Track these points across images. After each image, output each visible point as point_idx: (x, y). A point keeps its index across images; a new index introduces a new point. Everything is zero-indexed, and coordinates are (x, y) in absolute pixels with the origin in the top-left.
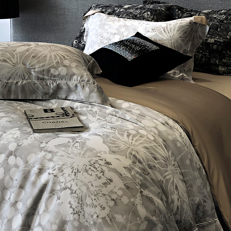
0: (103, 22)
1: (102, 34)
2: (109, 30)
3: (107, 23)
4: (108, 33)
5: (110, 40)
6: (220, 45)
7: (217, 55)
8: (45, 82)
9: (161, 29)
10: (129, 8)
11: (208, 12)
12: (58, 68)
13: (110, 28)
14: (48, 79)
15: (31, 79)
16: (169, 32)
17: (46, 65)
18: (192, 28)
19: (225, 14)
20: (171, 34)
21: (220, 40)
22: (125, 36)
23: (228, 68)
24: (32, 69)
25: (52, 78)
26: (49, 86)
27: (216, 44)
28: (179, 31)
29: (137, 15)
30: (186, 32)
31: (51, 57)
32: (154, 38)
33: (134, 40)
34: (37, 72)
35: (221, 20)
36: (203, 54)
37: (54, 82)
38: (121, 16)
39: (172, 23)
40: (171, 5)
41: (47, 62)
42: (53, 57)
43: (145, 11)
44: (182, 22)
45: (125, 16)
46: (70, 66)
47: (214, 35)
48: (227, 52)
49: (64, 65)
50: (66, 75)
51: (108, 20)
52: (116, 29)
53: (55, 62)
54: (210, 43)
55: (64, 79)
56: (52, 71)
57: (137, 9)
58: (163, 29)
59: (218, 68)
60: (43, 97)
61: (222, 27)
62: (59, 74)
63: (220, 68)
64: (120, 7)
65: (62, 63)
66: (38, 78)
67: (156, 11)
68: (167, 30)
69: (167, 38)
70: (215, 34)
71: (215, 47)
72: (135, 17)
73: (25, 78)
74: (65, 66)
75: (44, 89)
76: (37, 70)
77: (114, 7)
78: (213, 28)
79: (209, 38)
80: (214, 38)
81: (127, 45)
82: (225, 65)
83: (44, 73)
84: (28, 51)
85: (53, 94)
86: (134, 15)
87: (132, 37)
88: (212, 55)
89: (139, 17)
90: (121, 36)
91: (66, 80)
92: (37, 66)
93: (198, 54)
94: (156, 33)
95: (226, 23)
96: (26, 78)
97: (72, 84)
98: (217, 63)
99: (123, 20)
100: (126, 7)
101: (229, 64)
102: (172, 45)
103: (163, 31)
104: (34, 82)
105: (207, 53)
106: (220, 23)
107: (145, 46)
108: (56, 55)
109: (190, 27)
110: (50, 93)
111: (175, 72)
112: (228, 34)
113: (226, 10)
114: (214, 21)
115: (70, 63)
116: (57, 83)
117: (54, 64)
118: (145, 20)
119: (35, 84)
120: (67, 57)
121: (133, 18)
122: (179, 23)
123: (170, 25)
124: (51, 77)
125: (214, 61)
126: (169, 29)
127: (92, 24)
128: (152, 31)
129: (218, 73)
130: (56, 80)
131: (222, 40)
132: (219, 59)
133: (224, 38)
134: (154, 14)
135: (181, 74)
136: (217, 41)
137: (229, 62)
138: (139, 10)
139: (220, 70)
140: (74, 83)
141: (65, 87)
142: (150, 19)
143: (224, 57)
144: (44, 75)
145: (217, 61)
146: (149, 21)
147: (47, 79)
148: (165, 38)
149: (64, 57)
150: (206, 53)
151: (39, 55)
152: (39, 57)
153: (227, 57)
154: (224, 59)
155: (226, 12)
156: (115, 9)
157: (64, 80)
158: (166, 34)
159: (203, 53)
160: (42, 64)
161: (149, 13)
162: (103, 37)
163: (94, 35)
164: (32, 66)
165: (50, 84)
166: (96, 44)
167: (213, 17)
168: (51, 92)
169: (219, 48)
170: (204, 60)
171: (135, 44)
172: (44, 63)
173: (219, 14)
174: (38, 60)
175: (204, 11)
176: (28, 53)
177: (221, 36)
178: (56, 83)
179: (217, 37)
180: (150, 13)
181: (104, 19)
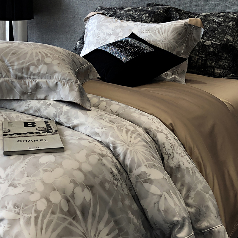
0: (101, 23)
1: (99, 34)
2: (106, 31)
3: (104, 24)
4: (104, 33)
5: (106, 40)
6: (216, 47)
7: (213, 57)
8: (23, 81)
9: (156, 30)
10: (129, 10)
11: (207, 15)
12: (38, 66)
13: (107, 29)
14: (28, 77)
15: (9, 77)
16: (163, 34)
17: (25, 62)
18: (186, 30)
19: (223, 16)
20: (165, 35)
21: (216, 43)
22: (120, 36)
23: (224, 71)
24: (11, 66)
25: (32, 77)
26: (27, 84)
27: (213, 47)
28: (173, 33)
29: (136, 17)
30: (180, 34)
31: (32, 54)
32: (148, 38)
33: (128, 41)
34: (16, 70)
35: (219, 23)
36: (200, 57)
37: (33, 80)
38: (121, 17)
39: (167, 24)
40: (169, 8)
41: (27, 59)
42: (34, 54)
43: (144, 13)
44: (177, 23)
45: (125, 18)
46: (51, 63)
47: (211, 38)
48: (223, 55)
49: (45, 62)
50: (47, 73)
51: (106, 21)
52: (112, 30)
53: (35, 60)
54: (207, 45)
55: (44, 77)
56: (32, 69)
57: (136, 11)
58: (157, 30)
59: (214, 70)
60: (20, 97)
61: (219, 30)
62: (39, 73)
63: (216, 71)
64: (122, 9)
65: (43, 61)
66: (17, 77)
67: (154, 13)
68: (162, 31)
69: (160, 39)
70: (212, 36)
71: (211, 49)
72: (134, 19)
73: (2, 76)
74: (46, 64)
75: (22, 88)
76: (15, 67)
77: (116, 9)
78: (210, 31)
79: (206, 40)
80: (211, 40)
81: (121, 46)
82: (221, 67)
83: (23, 70)
84: (8, 48)
85: (31, 93)
86: (133, 16)
87: (126, 38)
88: (208, 57)
89: (137, 19)
90: (116, 37)
91: (46, 79)
92: (16, 63)
93: (195, 56)
94: (150, 34)
95: (223, 26)
96: (4, 76)
97: (53, 83)
98: (213, 66)
99: (120, 21)
100: (127, 9)
101: (225, 66)
102: (165, 46)
103: (157, 32)
104: (12, 80)
105: (204, 55)
106: (217, 26)
107: (139, 48)
108: (38, 52)
109: (184, 29)
110: (28, 92)
111: (167, 74)
112: (225, 37)
113: (224, 13)
114: (212, 23)
115: (52, 60)
116: (37, 82)
117: (35, 61)
118: (143, 22)
119: (12, 82)
120: (49, 55)
121: (132, 20)
122: (174, 25)
123: (164, 26)
124: (30, 75)
125: (210, 64)
126: (163, 30)
127: (91, 25)
128: (147, 32)
129: (214, 76)
130: (35, 79)
131: (219, 42)
132: (216, 62)
133: (220, 41)
134: (152, 16)
135: (173, 76)
136: (214, 44)
137: (225, 64)
138: (138, 12)
139: (216, 72)
140: (54, 81)
141: (44, 86)
142: (148, 21)
143: (221, 60)
144: (22, 73)
145: (213, 63)
146: (146, 22)
147: (26, 77)
148: (158, 39)
149: (46, 55)
150: (202, 55)
151: (19, 52)
152: (19, 54)
153: (223, 60)
154: (220, 61)
155: (224, 15)
156: (117, 11)
157: (44, 79)
158: (160, 35)
159: (200, 55)
160: (21, 62)
161: (147, 15)
162: (100, 37)
163: (91, 36)
164: (10, 63)
165: (29, 83)
166: (93, 44)
167: (211, 19)
168: (30, 91)
169: (216, 50)
170: (201, 62)
171: (130, 45)
172: (23, 61)
173: (218, 17)
174: (17, 57)
175: (203, 14)
176: (7, 50)
177: (218, 39)
178: (35, 81)
179: (214, 40)
180: (149, 15)
181: (101, 20)
